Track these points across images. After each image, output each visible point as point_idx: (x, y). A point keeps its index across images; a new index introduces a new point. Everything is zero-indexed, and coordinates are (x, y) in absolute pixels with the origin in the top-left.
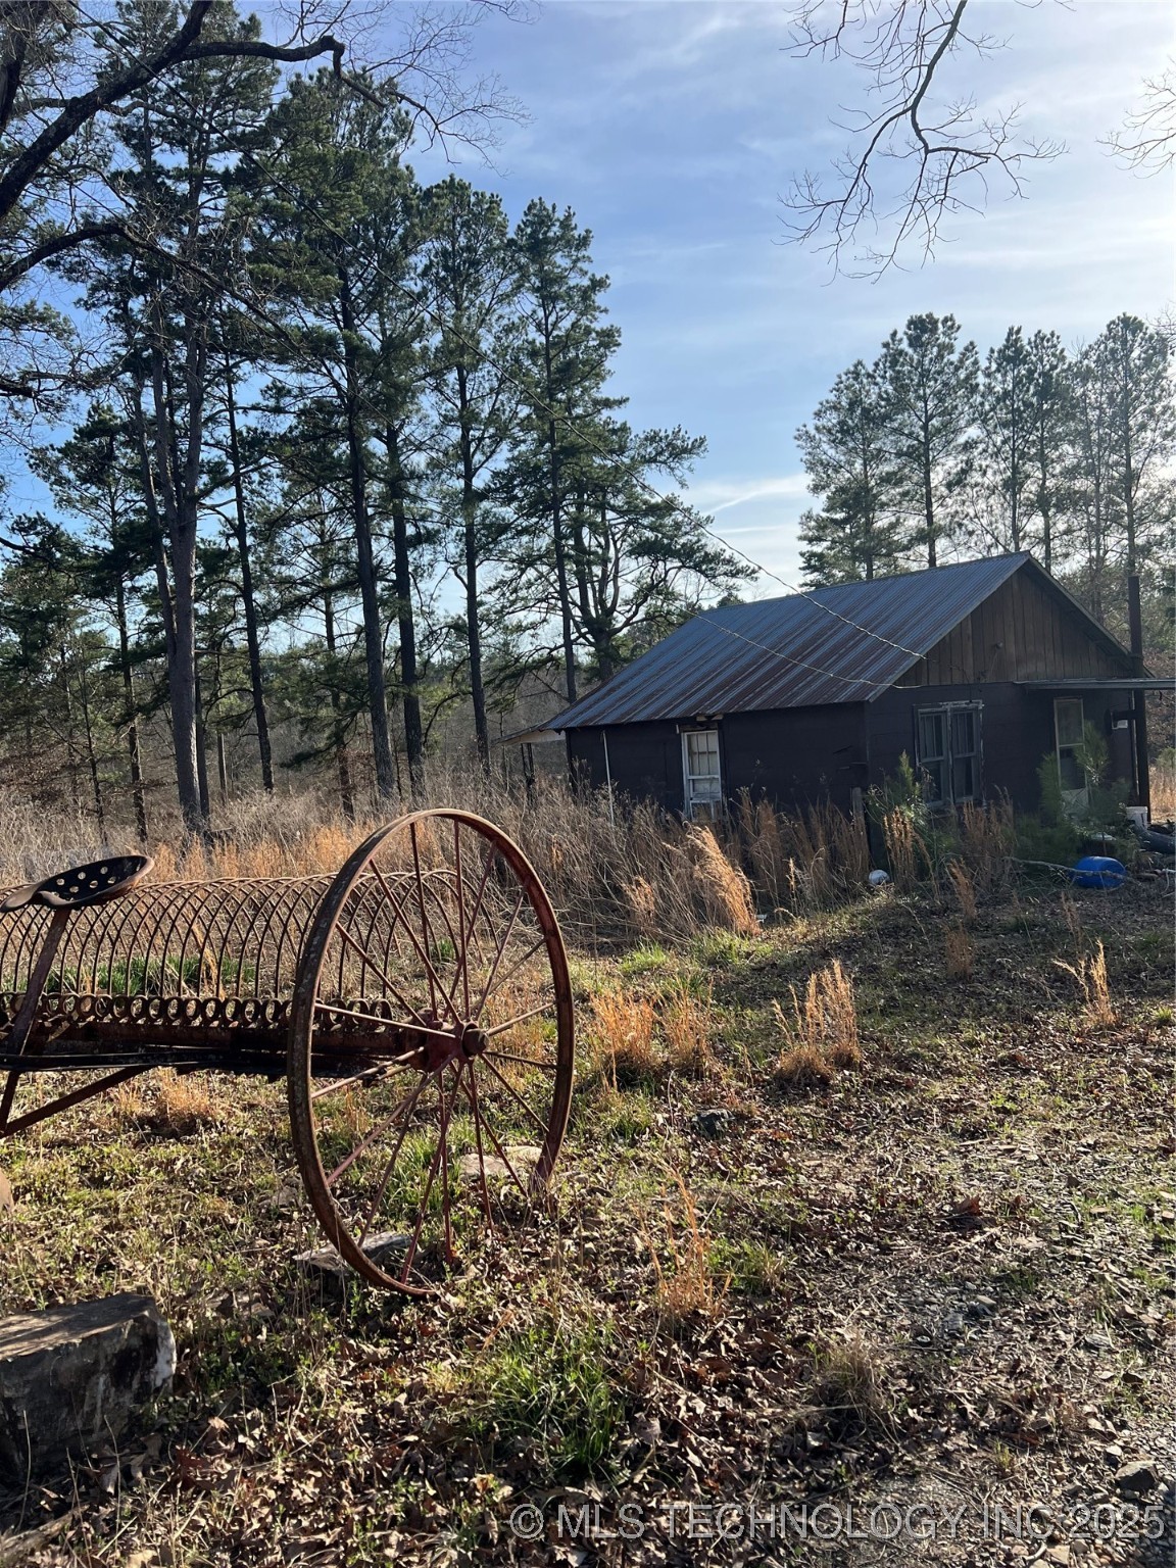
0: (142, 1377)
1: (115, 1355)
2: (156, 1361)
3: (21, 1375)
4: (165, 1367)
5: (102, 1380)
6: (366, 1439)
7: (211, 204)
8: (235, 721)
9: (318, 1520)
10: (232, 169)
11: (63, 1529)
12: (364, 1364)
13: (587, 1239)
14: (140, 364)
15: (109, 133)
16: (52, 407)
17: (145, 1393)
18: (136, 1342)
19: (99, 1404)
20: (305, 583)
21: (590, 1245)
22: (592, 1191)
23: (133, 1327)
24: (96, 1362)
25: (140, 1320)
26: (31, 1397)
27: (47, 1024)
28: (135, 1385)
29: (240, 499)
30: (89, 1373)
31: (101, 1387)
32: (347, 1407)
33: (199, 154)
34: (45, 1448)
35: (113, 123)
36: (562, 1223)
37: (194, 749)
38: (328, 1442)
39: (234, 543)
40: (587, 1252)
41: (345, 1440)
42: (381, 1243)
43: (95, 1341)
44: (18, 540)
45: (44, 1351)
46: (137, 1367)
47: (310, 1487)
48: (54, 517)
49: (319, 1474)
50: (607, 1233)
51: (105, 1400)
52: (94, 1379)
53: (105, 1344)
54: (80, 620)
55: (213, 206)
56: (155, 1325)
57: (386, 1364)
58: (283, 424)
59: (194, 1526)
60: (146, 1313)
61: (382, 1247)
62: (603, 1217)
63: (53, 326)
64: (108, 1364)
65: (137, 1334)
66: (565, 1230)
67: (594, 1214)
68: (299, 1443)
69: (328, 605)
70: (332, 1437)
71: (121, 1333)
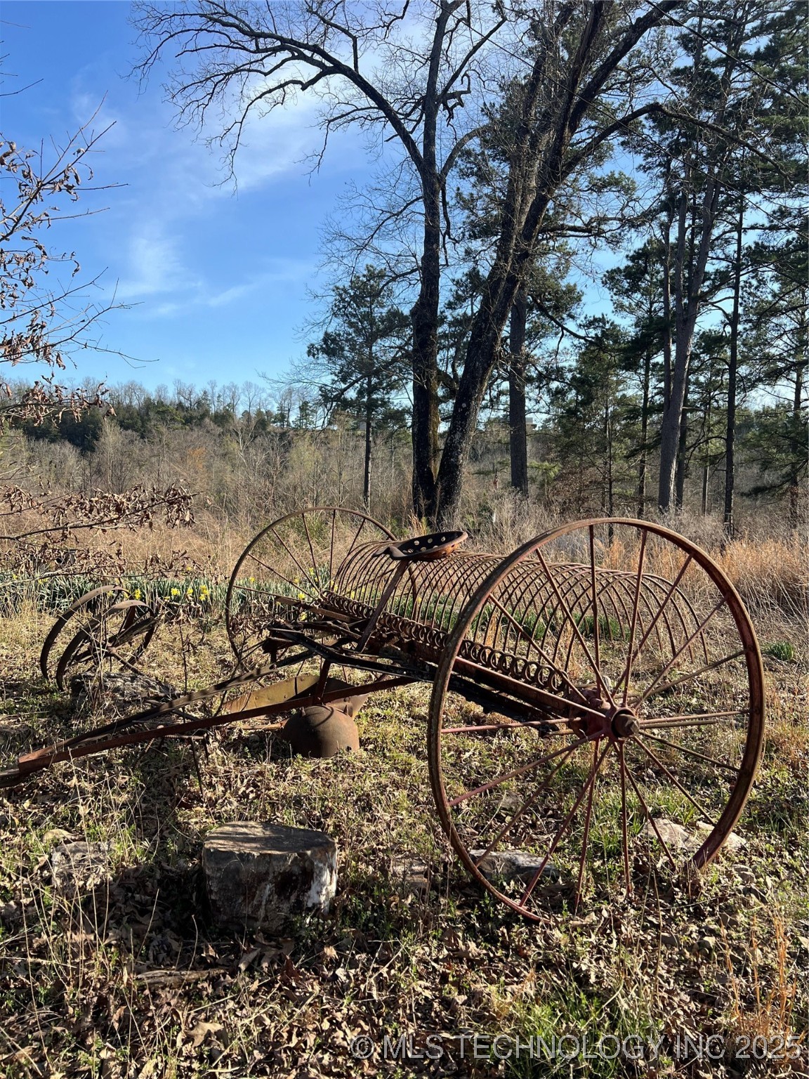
0: (298, 896)
1: (280, 873)
2: (309, 888)
3: (217, 863)
4: (316, 895)
5: (268, 887)
6: (418, 1018)
7: (740, 78)
8: (713, 460)
9: (336, 1064)
10: (762, 49)
11: (199, 979)
12: (457, 956)
13: (712, 932)
14: (672, 204)
15: (674, 43)
16: (615, 241)
17: (299, 908)
18: (296, 870)
19: (264, 903)
20: (782, 359)
21: (711, 940)
22: (748, 891)
23: (296, 858)
24: (267, 873)
25: (302, 855)
26: (220, 881)
27: (384, 635)
28: (293, 899)
29: (736, 298)
30: (261, 878)
31: (267, 892)
32: (419, 985)
33: (735, 43)
34: (225, 918)
35: (677, 35)
36: (697, 908)
37: (673, 476)
38: (388, 1006)
39: (729, 329)
40: (703, 945)
41: (400, 1011)
42: (533, 864)
43: (267, 859)
44: (582, 333)
45: (232, 853)
46: (295, 888)
47: (352, 1036)
48: (611, 317)
49: (366, 1028)
50: (734, 935)
51: (269, 902)
52: (263, 884)
53: (274, 863)
54: (620, 387)
55: (741, 81)
56: (312, 863)
57: (473, 963)
58: (780, 239)
59: (259, 1021)
60: (309, 852)
61: (531, 868)
62: (740, 918)
63: (623, 187)
64: (275, 877)
65: (298, 865)
66: (698, 915)
67: (733, 912)
68: (370, 996)
69: (799, 376)
70: (392, 1004)
71: (286, 860)
